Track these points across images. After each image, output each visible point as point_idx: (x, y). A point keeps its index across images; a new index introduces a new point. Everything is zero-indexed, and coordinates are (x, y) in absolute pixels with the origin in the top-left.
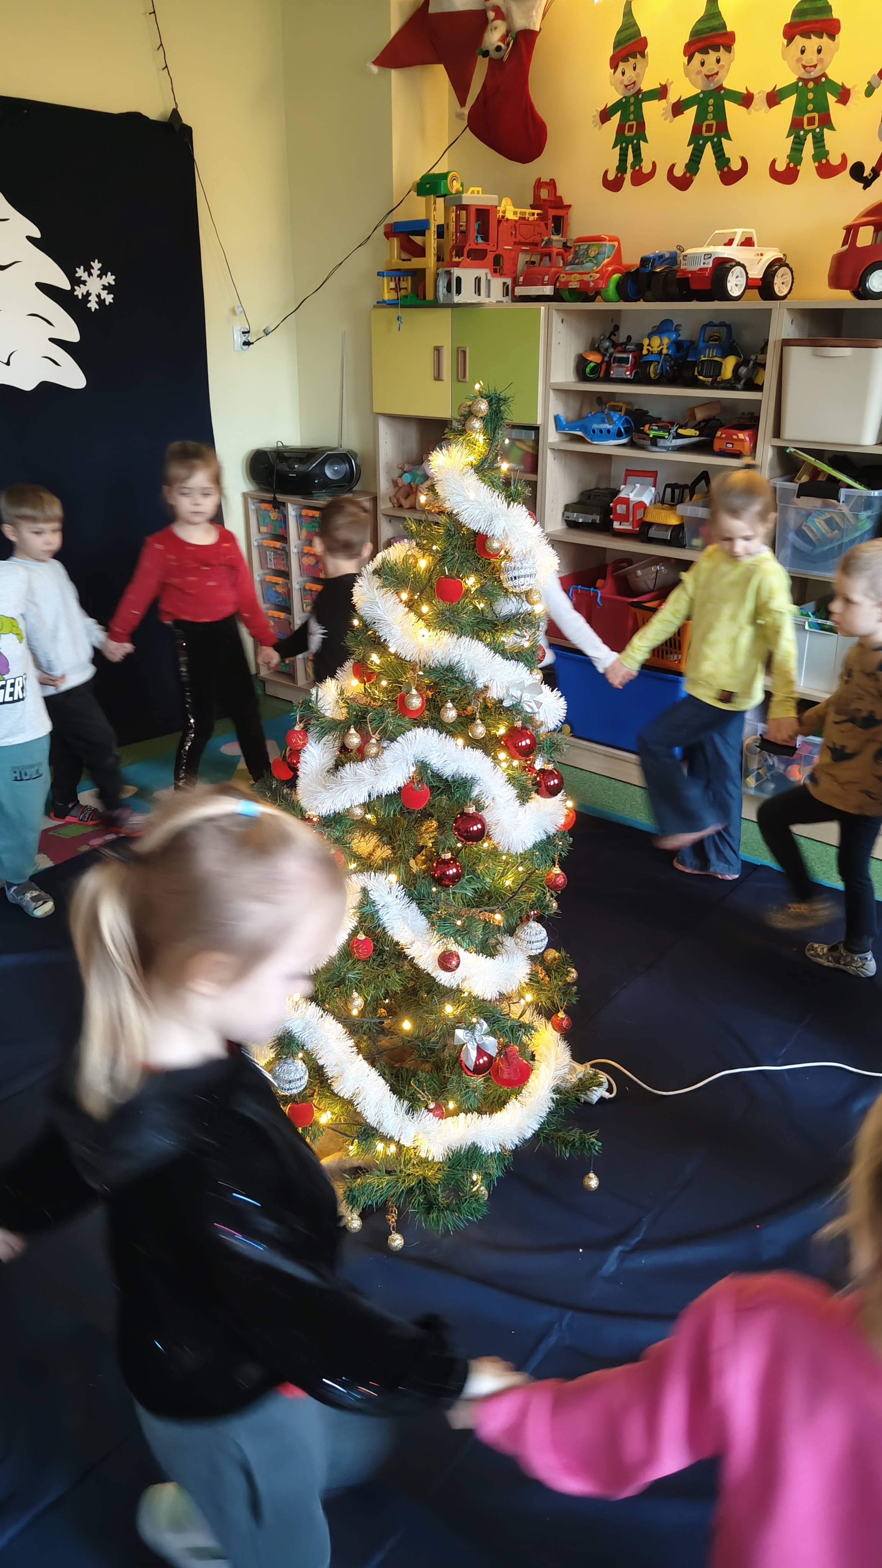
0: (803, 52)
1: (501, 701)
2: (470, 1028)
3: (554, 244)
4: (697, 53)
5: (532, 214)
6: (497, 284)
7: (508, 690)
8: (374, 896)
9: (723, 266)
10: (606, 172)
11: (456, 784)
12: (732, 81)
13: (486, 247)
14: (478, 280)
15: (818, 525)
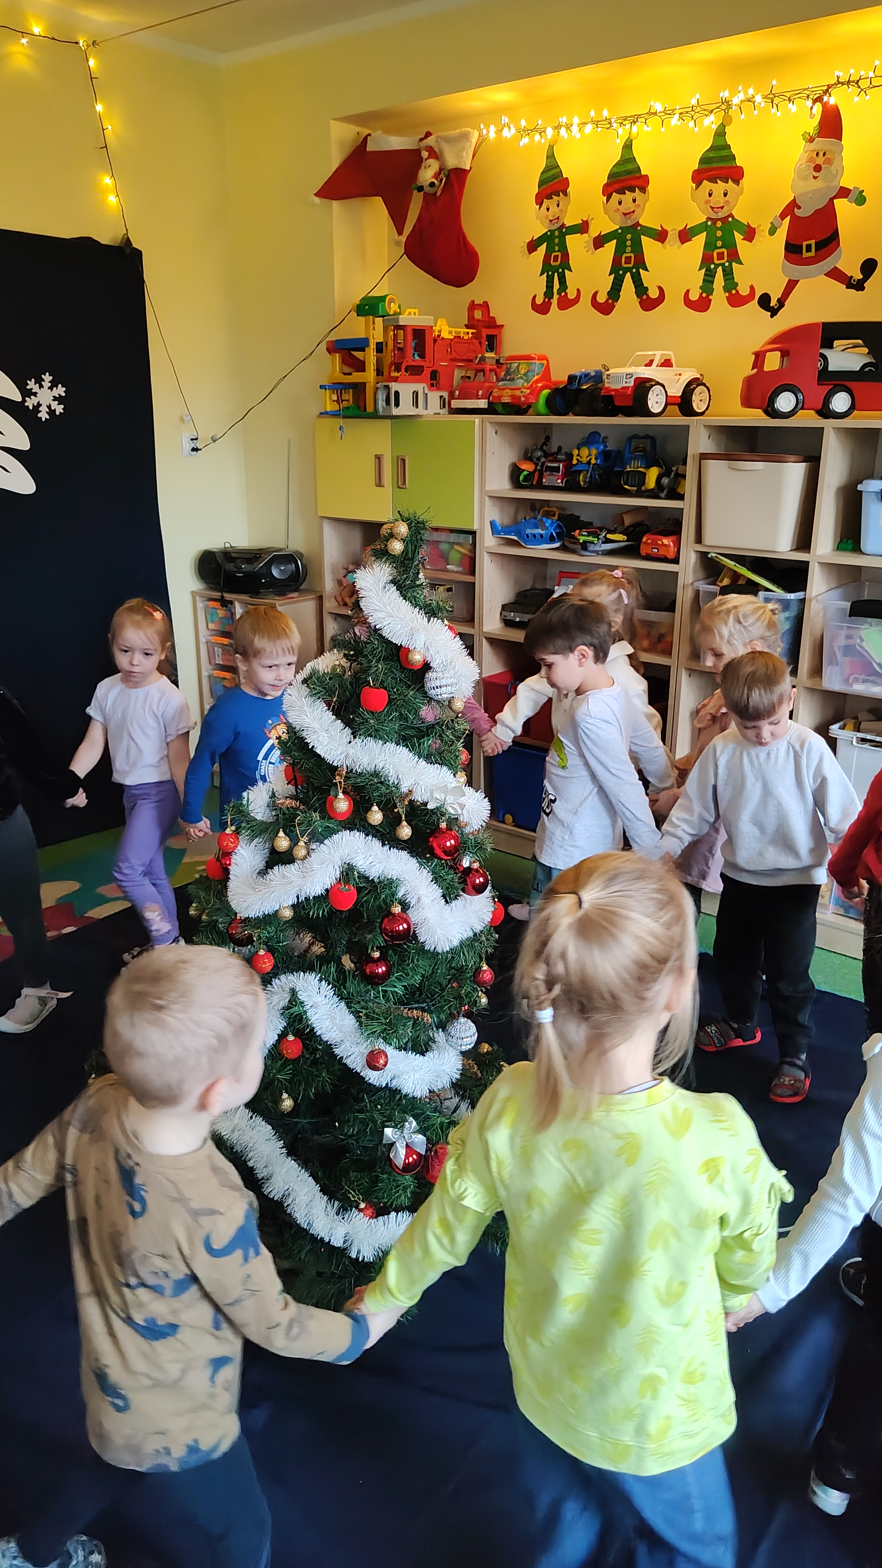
0: (710, 195)
1: (426, 804)
2: (399, 1126)
3: (487, 360)
4: (614, 193)
5: (466, 333)
6: (434, 397)
7: (432, 793)
8: (302, 996)
9: (643, 386)
10: (535, 297)
11: (382, 884)
12: (646, 220)
13: (423, 364)
14: (416, 394)
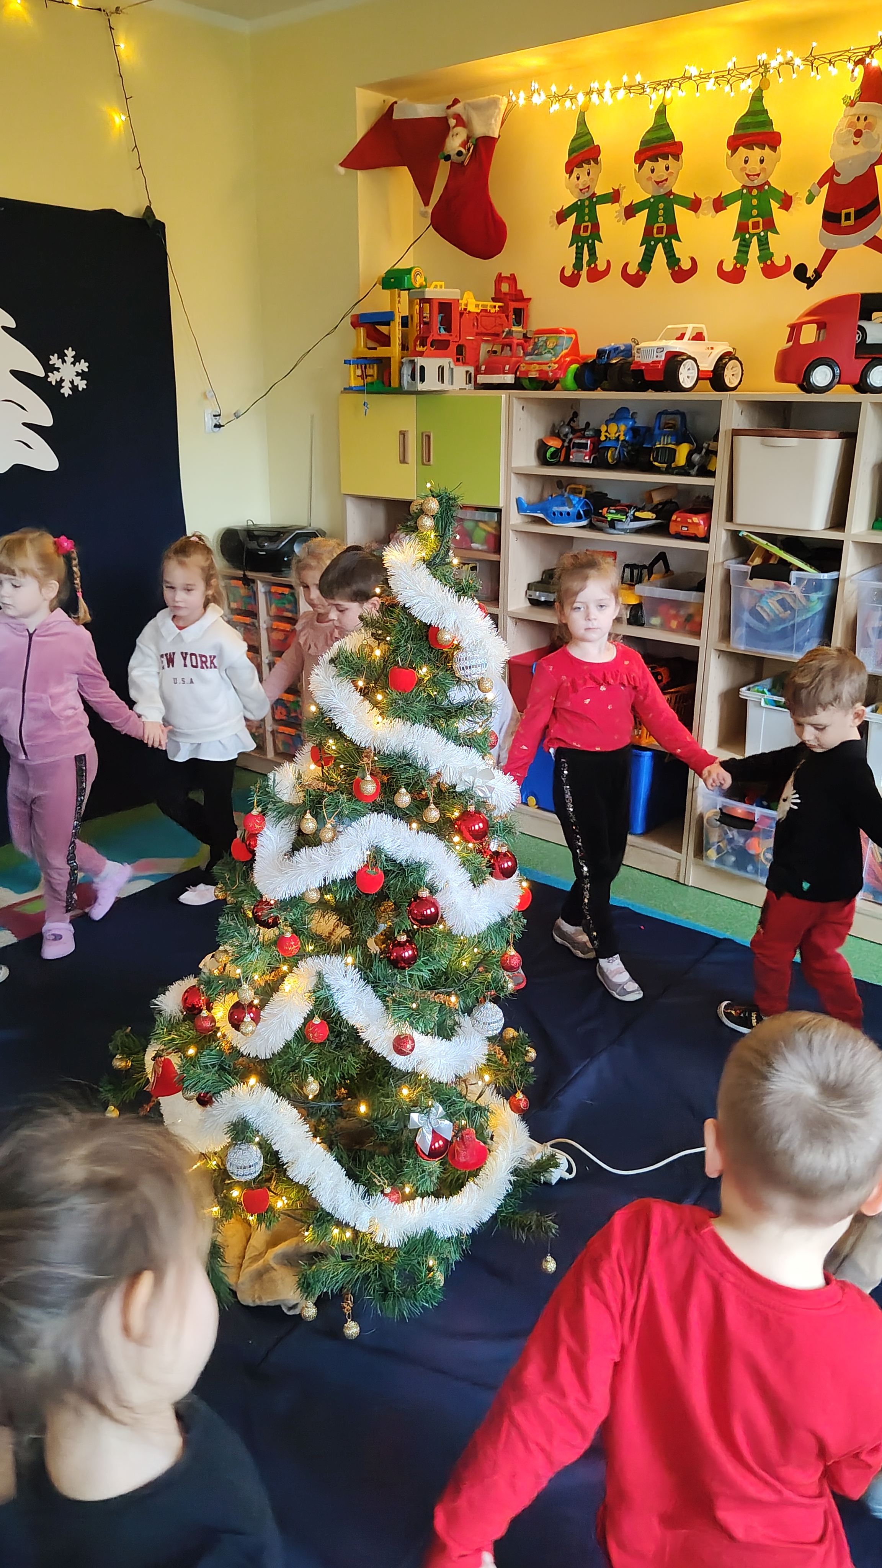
0: (746, 162)
1: (454, 787)
2: (425, 1112)
3: (514, 335)
4: (647, 161)
5: (493, 307)
6: (460, 372)
7: (460, 776)
8: (329, 980)
9: (674, 360)
10: (563, 269)
11: (410, 868)
13: (449, 338)
14: (441, 369)
15: (770, 606)
